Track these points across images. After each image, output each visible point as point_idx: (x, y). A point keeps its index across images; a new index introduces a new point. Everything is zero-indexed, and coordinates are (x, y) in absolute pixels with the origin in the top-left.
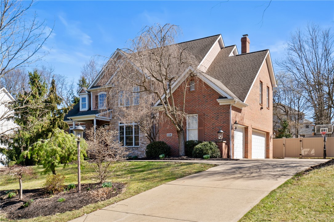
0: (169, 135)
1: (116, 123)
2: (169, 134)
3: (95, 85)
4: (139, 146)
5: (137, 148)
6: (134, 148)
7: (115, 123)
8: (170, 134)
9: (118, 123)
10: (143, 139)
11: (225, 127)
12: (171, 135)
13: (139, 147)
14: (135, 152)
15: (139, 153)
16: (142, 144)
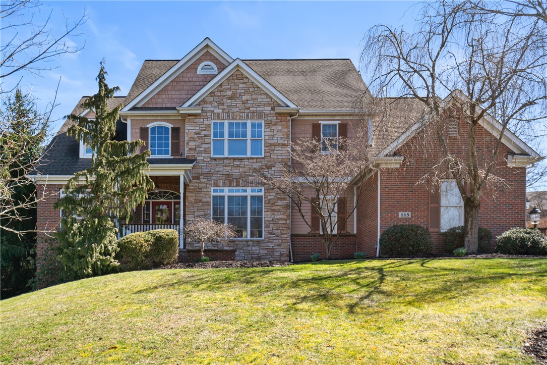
0: (404, 215)
1: (203, 190)
2: (403, 213)
3: (139, 106)
4: (263, 239)
5: (258, 241)
6: (250, 243)
7: (201, 189)
8: (406, 213)
9: (208, 190)
10: (271, 225)
11: (517, 205)
12: (408, 214)
13: (263, 241)
14: (252, 250)
15: (261, 251)
16: (271, 234)
